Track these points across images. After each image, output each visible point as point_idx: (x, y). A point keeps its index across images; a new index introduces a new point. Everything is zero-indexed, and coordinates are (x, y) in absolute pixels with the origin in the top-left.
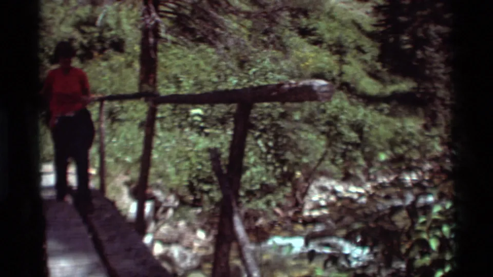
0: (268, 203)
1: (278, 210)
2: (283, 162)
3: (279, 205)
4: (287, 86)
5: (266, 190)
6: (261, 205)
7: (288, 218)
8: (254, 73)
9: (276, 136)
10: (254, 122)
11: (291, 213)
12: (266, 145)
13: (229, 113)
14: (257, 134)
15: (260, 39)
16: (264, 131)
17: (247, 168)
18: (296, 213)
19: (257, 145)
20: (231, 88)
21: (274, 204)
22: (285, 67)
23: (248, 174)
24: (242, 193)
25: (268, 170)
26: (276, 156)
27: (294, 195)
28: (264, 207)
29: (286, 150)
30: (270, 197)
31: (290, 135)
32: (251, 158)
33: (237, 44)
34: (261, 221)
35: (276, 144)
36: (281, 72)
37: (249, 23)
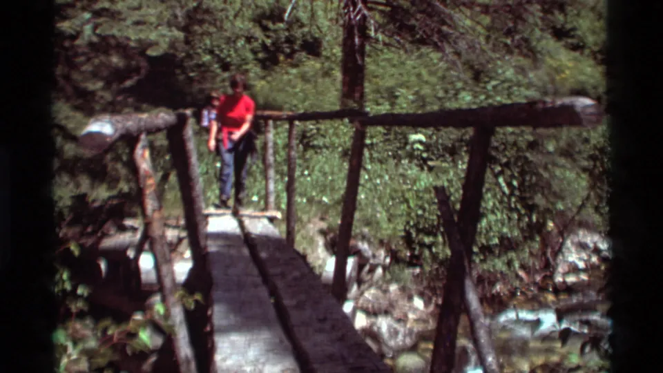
0: (509, 263)
1: (521, 273)
2: (531, 208)
3: (523, 267)
4: (540, 106)
5: (507, 245)
6: (499, 264)
7: (535, 284)
8: (494, 87)
9: (522, 173)
10: (494, 153)
11: (538, 278)
12: (509, 185)
13: (461, 140)
14: (498, 169)
15: (501, 42)
16: (507, 165)
17: (483, 215)
18: (545, 278)
19: (498, 184)
20: (464, 107)
21: (517, 265)
22: (535, 80)
23: (484, 223)
24: (475, 249)
25: (510, 219)
26: (522, 199)
27: (544, 253)
28: (504, 269)
29: (535, 193)
30: (512, 255)
31: (541, 171)
32: (489, 202)
33: (472, 47)
34: (498, 287)
35: (521, 184)
36: (529, 86)
37: (487, 20)
